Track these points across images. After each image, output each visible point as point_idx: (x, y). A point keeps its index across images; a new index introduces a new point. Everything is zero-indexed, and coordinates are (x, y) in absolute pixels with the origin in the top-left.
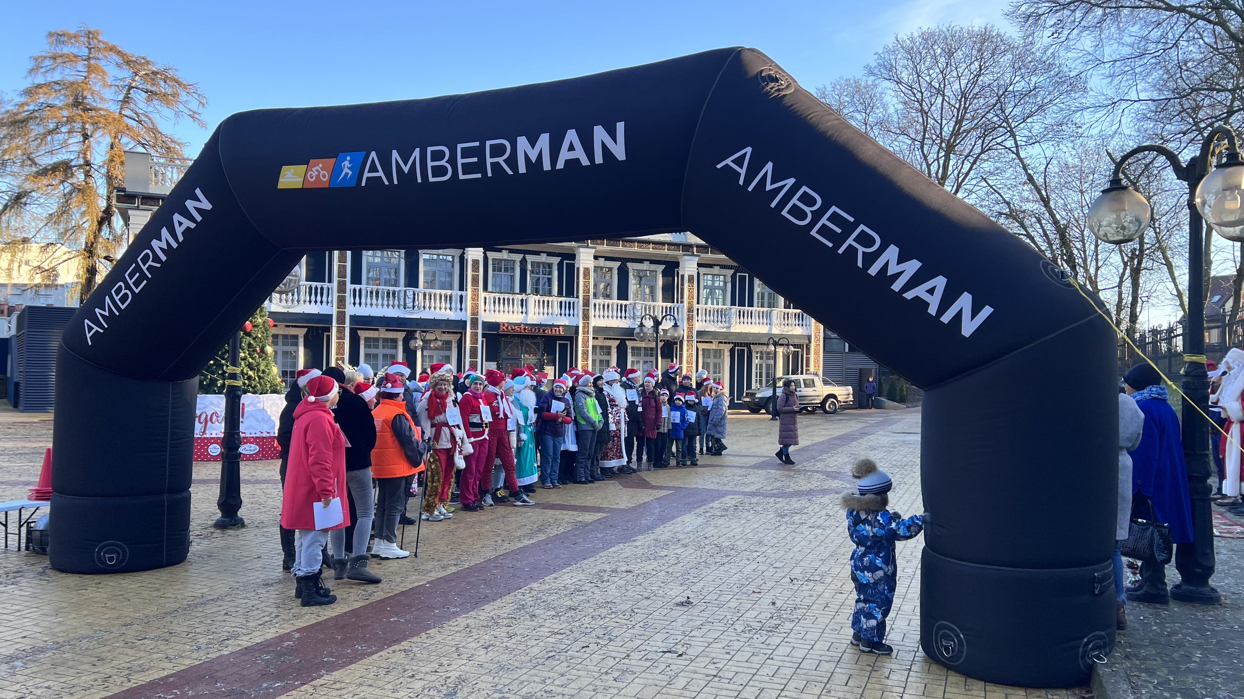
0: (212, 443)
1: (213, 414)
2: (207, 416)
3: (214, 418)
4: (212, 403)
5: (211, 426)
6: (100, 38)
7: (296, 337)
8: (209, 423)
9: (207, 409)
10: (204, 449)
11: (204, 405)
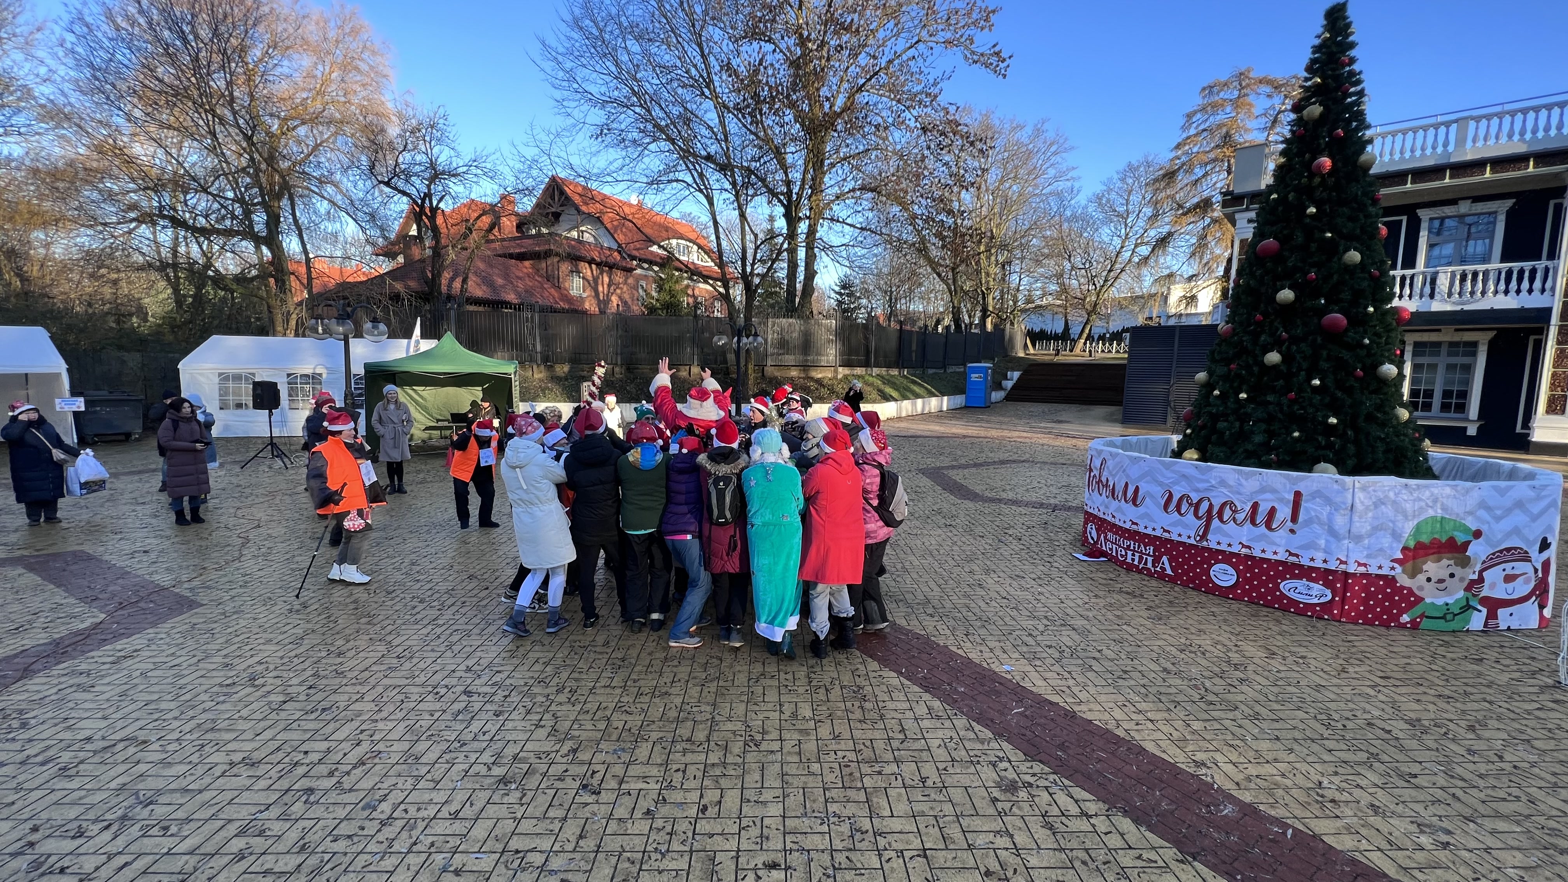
0: (1218, 562)
1: (1223, 505)
2: (1211, 506)
3: (1227, 514)
4: (1223, 483)
5: (1218, 528)
6: (1251, 75)
7: (1475, 344)
8: (1216, 522)
9: (1213, 494)
10: (1202, 569)
11: (1206, 485)
